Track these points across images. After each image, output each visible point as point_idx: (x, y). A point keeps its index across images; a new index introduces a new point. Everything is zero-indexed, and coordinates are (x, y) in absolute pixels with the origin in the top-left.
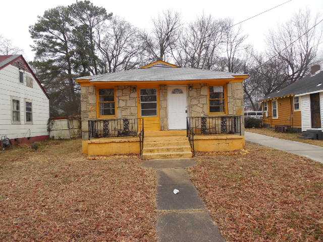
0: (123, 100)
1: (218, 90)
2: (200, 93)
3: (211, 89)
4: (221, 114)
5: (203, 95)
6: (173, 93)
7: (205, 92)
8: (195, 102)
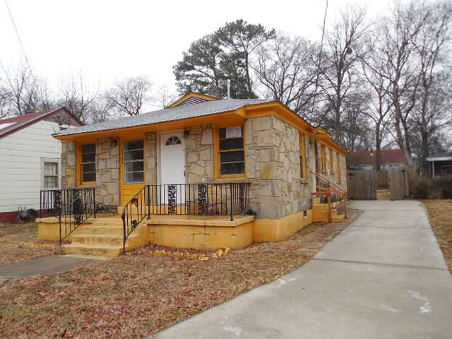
0: (103, 159)
1: (232, 134)
2: (200, 141)
3: (222, 132)
4: (237, 178)
5: (205, 145)
6: (168, 144)
7: (208, 138)
8: (193, 158)
